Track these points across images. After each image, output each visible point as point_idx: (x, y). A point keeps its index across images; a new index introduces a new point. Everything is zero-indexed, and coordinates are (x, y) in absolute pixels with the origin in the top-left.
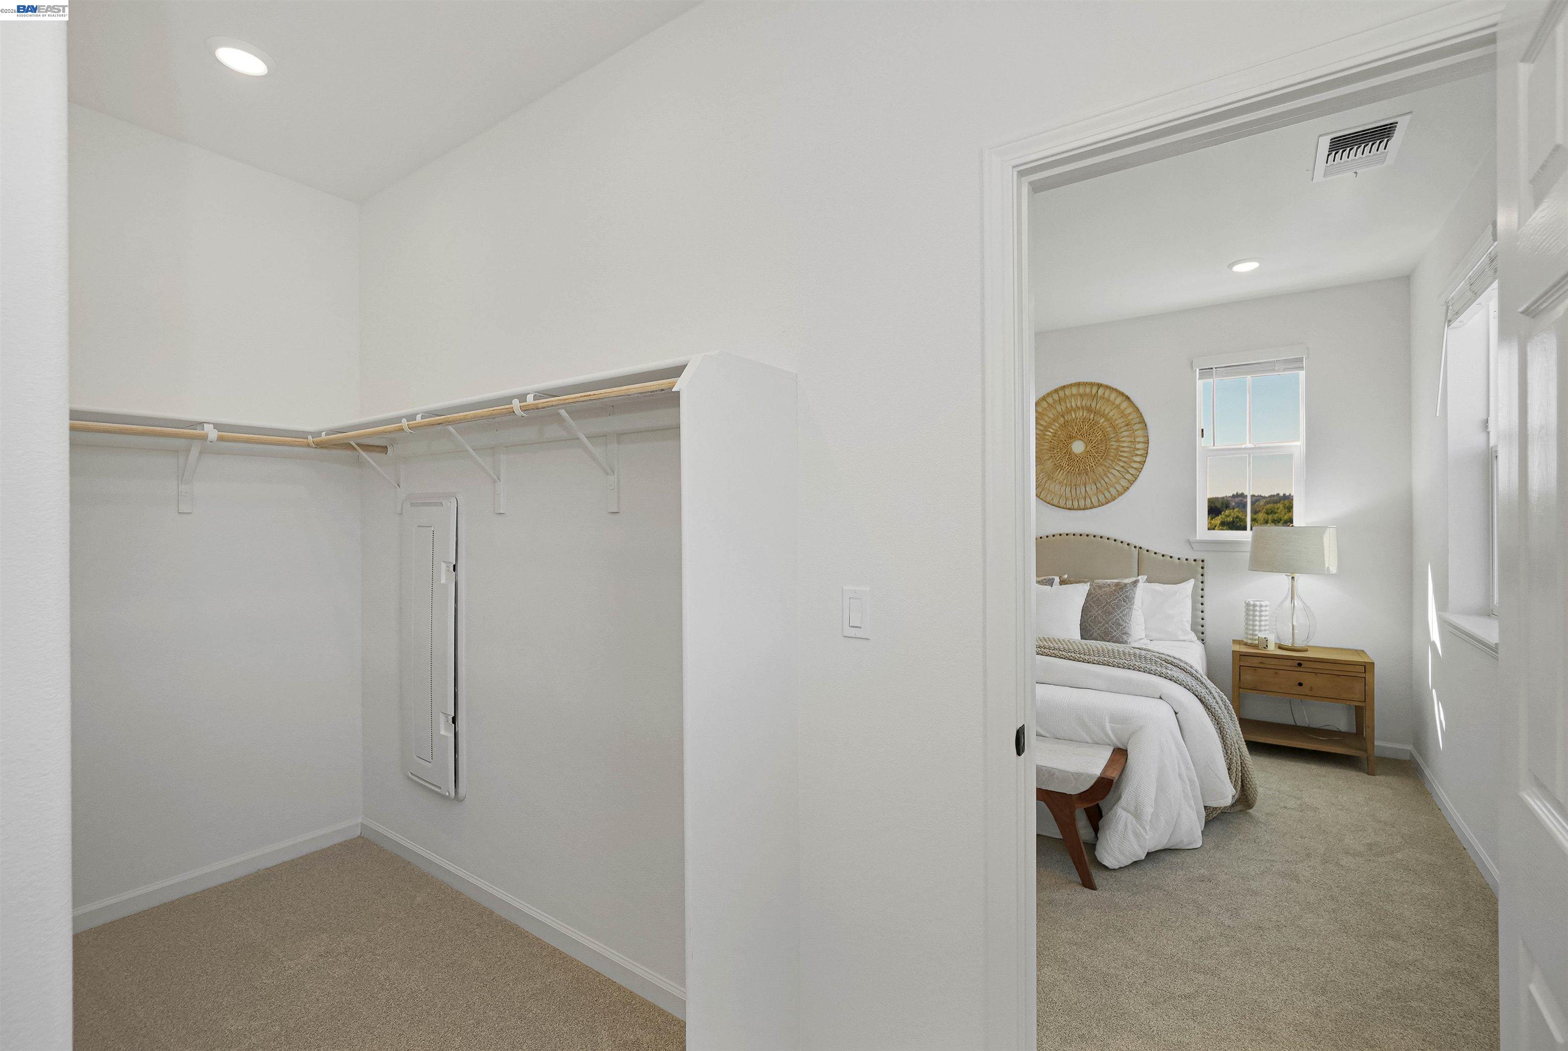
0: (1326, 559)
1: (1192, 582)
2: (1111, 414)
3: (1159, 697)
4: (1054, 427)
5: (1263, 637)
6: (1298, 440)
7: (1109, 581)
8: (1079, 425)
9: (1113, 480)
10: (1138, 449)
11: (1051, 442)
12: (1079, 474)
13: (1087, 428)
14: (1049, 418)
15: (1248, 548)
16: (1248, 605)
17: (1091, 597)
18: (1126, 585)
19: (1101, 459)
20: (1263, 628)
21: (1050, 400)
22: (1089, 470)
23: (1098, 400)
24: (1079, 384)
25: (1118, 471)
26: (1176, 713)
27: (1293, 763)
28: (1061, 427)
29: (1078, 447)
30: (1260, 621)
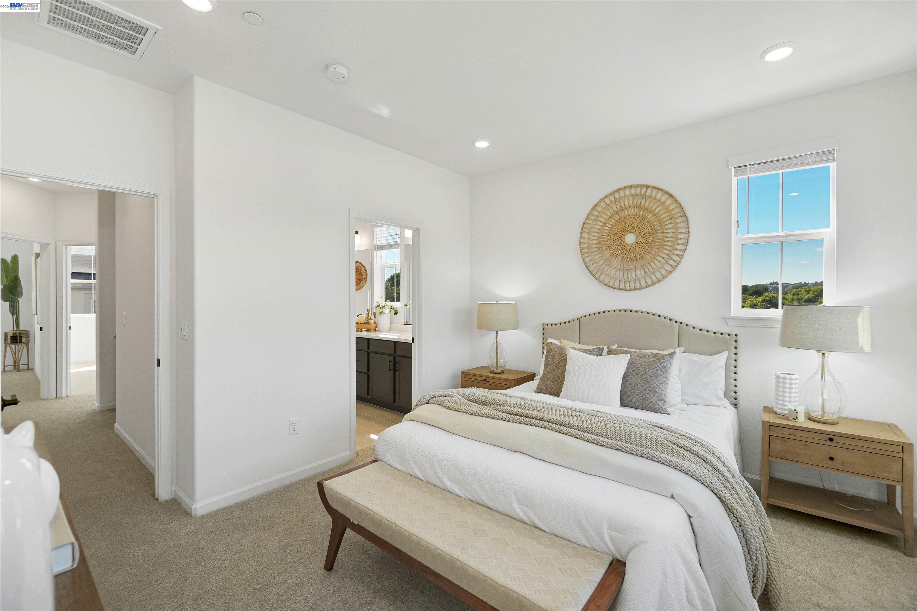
0: (860, 338)
1: (726, 353)
2: (657, 210)
3: (670, 495)
4: (611, 223)
5: (794, 409)
6: (828, 227)
7: (649, 352)
8: (631, 220)
9: (659, 265)
10: (680, 239)
11: (608, 235)
12: (631, 261)
13: (637, 223)
14: (607, 215)
15: (779, 325)
16: (778, 377)
17: (632, 366)
18: (663, 356)
19: (649, 248)
20: (793, 399)
21: (608, 201)
22: (639, 257)
23: (646, 199)
24: (631, 187)
25: (662, 257)
26: (690, 517)
27: (823, 534)
28: (616, 223)
29: (630, 239)
30: (790, 393)
